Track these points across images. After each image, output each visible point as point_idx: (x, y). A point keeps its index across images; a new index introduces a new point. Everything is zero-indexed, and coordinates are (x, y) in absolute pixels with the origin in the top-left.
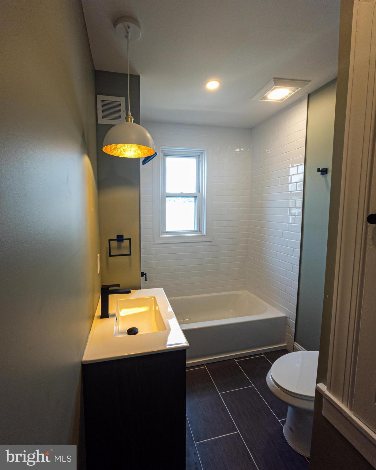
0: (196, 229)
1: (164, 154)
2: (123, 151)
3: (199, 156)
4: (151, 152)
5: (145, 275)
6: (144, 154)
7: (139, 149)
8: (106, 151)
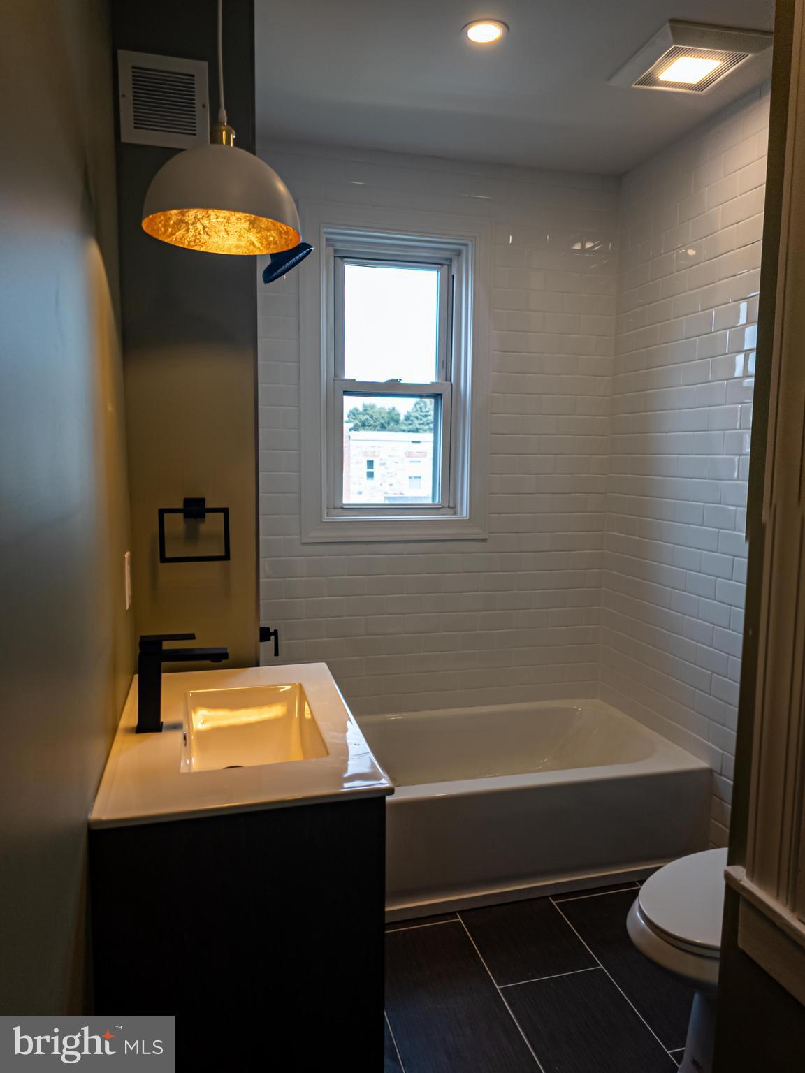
0: (438, 500)
1: (335, 251)
2: (202, 232)
3: (451, 260)
4: (290, 237)
5: (273, 638)
6: (269, 244)
7: (253, 228)
8: (152, 231)
